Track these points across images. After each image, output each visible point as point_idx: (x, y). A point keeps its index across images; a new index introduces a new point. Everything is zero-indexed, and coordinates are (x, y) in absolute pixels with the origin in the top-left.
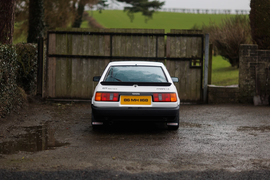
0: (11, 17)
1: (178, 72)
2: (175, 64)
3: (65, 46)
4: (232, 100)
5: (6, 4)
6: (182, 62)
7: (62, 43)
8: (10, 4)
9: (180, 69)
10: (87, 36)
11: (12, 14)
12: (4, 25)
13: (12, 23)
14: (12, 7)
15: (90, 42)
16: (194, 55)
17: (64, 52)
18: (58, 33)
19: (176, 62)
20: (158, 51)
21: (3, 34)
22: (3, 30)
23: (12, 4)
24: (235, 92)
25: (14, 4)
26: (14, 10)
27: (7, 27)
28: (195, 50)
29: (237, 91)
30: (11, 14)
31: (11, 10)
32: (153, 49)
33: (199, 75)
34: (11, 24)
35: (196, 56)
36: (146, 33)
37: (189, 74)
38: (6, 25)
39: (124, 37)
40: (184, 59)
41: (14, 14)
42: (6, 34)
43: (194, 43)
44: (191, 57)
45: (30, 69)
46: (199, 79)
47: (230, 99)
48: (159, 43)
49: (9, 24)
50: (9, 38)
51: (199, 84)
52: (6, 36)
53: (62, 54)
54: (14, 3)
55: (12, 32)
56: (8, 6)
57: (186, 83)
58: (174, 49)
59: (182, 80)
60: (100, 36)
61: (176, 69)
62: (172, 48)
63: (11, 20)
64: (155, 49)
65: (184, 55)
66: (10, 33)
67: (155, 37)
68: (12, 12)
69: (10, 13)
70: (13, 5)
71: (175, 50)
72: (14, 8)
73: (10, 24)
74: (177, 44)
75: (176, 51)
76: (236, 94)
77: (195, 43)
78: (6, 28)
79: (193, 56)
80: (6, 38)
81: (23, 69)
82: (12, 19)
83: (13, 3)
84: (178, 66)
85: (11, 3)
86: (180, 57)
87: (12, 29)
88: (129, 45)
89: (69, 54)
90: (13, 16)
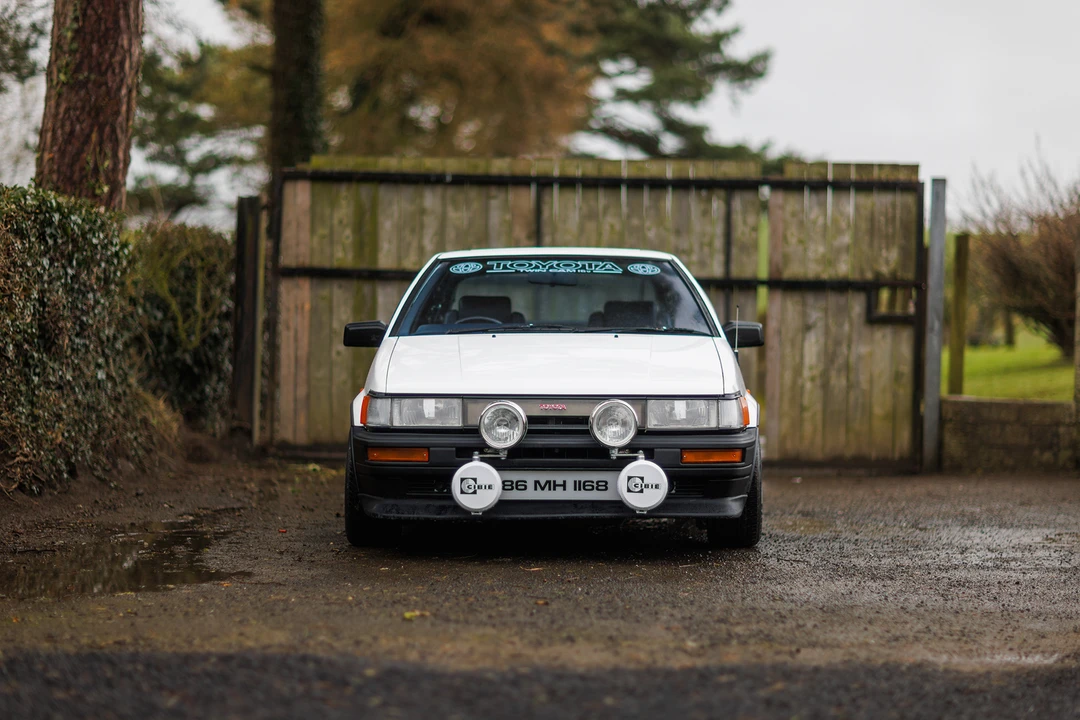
0: (119, 103)
1: (817, 341)
2: (804, 304)
3: (348, 232)
4: (1047, 456)
5: (95, 47)
6: (833, 299)
7: (336, 222)
8: (115, 49)
9: (827, 327)
10: (439, 190)
11: (124, 91)
12: (89, 136)
13: (121, 128)
14: (122, 64)
15: (452, 214)
16: (885, 270)
17: (343, 256)
18: (319, 178)
19: (810, 299)
20: (735, 251)
21: (84, 173)
22: (85, 155)
23: (122, 46)
24: (1058, 424)
25: (129, 50)
26: (133, 72)
27: (101, 143)
28: (888, 248)
29: (1067, 420)
30: (119, 89)
31: (117, 71)
32: (710, 244)
33: (906, 350)
34: (118, 131)
35: (894, 274)
36: (683, 175)
37: (863, 349)
38: (94, 137)
39: (591, 194)
40: (842, 286)
41: (130, 92)
42: (96, 170)
43: (882, 219)
44: (869, 276)
45: (204, 329)
46: (906, 368)
47: (1036, 452)
48: (737, 218)
49: (107, 129)
50: (106, 189)
51: (905, 391)
52: (97, 180)
53: (336, 264)
54: (130, 45)
55: (121, 166)
56: (107, 56)
57: (850, 386)
58: (801, 242)
59: (833, 374)
60: (494, 191)
61: (807, 328)
62: (793, 240)
63: (117, 113)
64: (719, 243)
65: (844, 269)
66: (115, 169)
67: (722, 193)
68: (122, 81)
69: (115, 86)
70: (127, 55)
71: (805, 250)
72: (131, 67)
73: (113, 131)
74: (814, 223)
75: (811, 254)
76: (1062, 430)
77: (887, 220)
78: (94, 149)
79: (878, 275)
80: (94, 189)
81: (176, 328)
82: (124, 108)
83: (125, 43)
84: (815, 315)
85: (116, 44)
86: (825, 276)
87: (121, 155)
88: (612, 226)
89: (364, 265)
90: (125, 100)
